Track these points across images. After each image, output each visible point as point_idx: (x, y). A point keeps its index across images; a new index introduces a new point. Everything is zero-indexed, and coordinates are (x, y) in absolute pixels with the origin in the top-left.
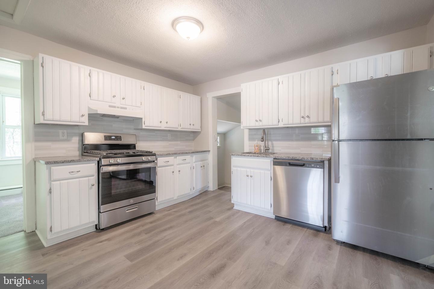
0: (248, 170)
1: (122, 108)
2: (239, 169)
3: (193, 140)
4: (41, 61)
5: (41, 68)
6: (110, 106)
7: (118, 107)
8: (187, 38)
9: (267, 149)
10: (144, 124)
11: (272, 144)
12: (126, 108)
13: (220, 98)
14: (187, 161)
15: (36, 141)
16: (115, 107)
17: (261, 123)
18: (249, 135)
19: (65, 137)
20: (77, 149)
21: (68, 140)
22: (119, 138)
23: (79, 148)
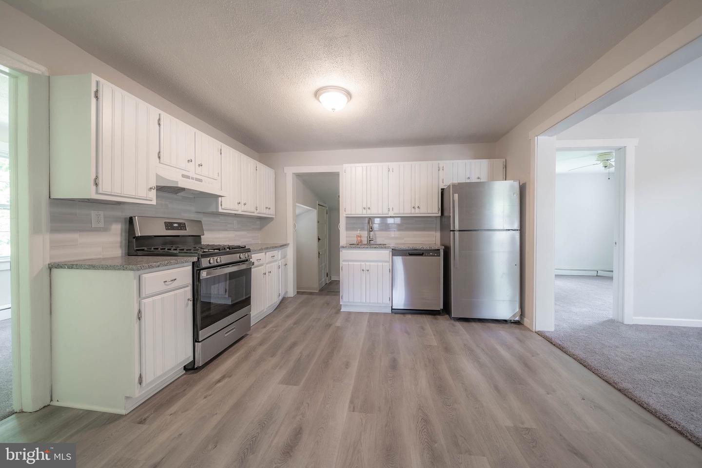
0: (363, 263)
1: (197, 180)
2: (350, 263)
3: (260, 229)
4: (94, 89)
5: (94, 100)
6: (183, 176)
7: (193, 178)
8: (333, 109)
9: (371, 240)
10: (221, 205)
11: (375, 234)
12: (201, 181)
13: (299, 176)
14: (275, 258)
15: (53, 230)
16: (188, 177)
17: (369, 211)
18: (347, 224)
19: (102, 225)
20: (119, 245)
21: (105, 229)
22: (183, 227)
23: (121, 242)
